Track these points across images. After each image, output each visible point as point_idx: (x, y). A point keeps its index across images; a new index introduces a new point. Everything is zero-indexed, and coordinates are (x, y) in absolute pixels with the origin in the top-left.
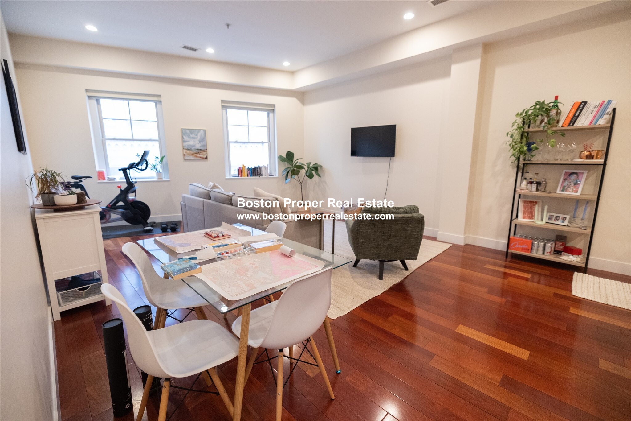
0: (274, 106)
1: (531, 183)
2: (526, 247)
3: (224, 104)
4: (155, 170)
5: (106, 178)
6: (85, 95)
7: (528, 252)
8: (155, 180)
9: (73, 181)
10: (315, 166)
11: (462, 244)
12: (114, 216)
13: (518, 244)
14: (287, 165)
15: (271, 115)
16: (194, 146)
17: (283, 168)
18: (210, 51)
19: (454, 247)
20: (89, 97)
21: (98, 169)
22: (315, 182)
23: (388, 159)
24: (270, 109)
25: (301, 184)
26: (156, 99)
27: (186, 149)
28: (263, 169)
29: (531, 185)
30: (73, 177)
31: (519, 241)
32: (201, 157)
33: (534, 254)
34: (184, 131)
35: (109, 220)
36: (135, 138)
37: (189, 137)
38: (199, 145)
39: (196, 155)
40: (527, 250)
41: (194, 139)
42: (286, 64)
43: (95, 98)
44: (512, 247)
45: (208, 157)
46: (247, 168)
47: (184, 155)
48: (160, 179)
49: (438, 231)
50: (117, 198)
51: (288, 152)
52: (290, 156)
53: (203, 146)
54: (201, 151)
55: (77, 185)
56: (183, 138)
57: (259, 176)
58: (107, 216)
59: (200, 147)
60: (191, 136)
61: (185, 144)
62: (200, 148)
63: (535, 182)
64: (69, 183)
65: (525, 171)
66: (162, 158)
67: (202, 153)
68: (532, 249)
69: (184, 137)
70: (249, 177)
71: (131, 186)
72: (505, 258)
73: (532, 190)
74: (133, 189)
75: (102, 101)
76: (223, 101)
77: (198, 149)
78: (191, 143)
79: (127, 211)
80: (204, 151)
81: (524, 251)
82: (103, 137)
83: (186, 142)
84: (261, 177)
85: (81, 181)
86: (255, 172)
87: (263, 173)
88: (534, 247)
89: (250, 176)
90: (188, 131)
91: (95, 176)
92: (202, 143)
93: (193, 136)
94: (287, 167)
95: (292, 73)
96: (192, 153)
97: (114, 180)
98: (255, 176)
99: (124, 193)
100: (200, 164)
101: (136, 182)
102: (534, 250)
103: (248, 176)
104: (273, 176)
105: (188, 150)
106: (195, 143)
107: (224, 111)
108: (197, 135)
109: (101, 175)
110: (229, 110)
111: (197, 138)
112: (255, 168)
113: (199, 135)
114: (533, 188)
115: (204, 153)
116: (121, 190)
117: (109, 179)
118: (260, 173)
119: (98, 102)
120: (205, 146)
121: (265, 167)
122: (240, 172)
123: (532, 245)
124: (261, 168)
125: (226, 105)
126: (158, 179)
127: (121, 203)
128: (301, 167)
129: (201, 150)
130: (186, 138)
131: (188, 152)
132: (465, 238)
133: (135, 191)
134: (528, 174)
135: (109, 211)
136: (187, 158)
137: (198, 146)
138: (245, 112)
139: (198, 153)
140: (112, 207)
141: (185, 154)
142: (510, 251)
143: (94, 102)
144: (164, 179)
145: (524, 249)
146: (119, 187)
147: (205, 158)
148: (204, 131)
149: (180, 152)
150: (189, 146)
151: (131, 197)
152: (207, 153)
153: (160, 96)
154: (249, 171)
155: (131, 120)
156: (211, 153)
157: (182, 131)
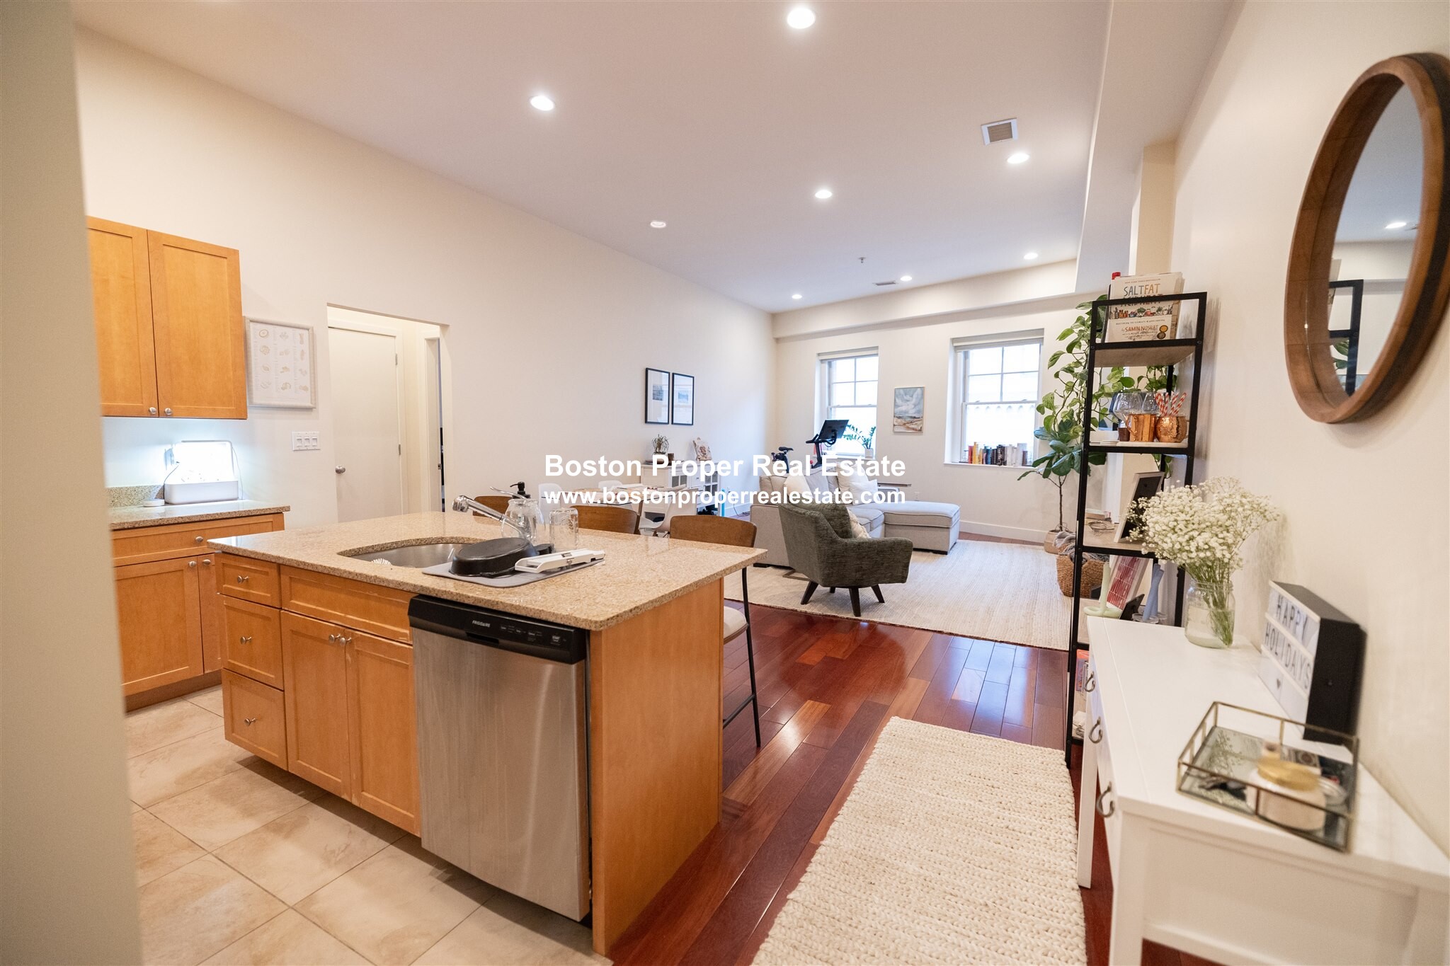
0: (1042, 329)
3: (956, 344)
6: (816, 360)
16: (906, 412)
18: (907, 278)
20: (823, 361)
24: (1036, 338)
26: (878, 351)
27: (897, 418)
28: (1009, 452)
30: (781, 449)
32: (913, 429)
34: (897, 391)
37: (903, 399)
38: (914, 411)
39: (908, 425)
41: (909, 402)
43: (827, 362)
45: (924, 430)
46: (982, 447)
47: (894, 425)
48: (869, 457)
53: (919, 411)
54: (916, 420)
56: (895, 400)
57: (1000, 465)
59: (915, 413)
60: (906, 397)
61: (898, 409)
62: (914, 415)
66: (873, 430)
67: (917, 422)
69: (897, 400)
70: (985, 465)
75: (834, 363)
76: (954, 340)
77: (911, 417)
78: (903, 408)
80: (919, 419)
83: (899, 406)
84: (1003, 466)
85: (785, 453)
86: (996, 457)
87: (1008, 459)
89: (986, 463)
90: (902, 391)
92: (917, 408)
93: (908, 397)
96: (904, 422)
98: (994, 464)
100: (913, 439)
103: (983, 463)
105: (899, 418)
106: (909, 408)
107: (961, 355)
108: (912, 396)
110: (969, 351)
111: (912, 400)
112: (995, 449)
113: (915, 395)
115: (919, 423)
118: (1002, 459)
119: (830, 366)
120: (921, 411)
121: (1014, 448)
124: (1007, 449)
125: (961, 346)
129: (915, 418)
130: (899, 401)
131: (899, 420)
136: (897, 429)
137: (912, 413)
138: (997, 349)
139: (912, 422)
141: (896, 424)
143: (827, 366)
147: (919, 431)
148: (922, 388)
149: (890, 419)
150: (901, 412)
152: (922, 423)
153: (877, 348)
154: (985, 454)
155: (855, 382)
156: (928, 424)
157: (895, 392)
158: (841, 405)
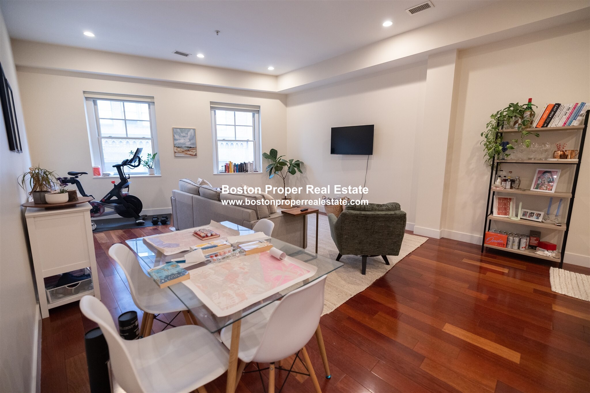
0: (259, 107)
1: (505, 180)
2: (502, 242)
3: (212, 106)
4: (147, 166)
5: (101, 174)
6: (83, 96)
7: (504, 247)
8: (148, 175)
9: (69, 177)
10: (297, 163)
11: (438, 237)
12: (107, 210)
13: (493, 238)
14: (271, 162)
15: (256, 115)
16: (185, 144)
17: (267, 165)
18: (200, 56)
19: (431, 241)
20: (87, 98)
21: (93, 165)
22: (297, 177)
23: (365, 157)
24: (256, 110)
25: (284, 180)
26: (149, 100)
27: (177, 147)
28: (249, 166)
29: (505, 182)
30: (69, 173)
31: (495, 236)
32: (190, 155)
33: (509, 249)
34: (175, 130)
35: (102, 214)
36: (129, 136)
37: (180, 136)
38: (189, 143)
39: (185, 152)
40: (502, 245)
41: (184, 138)
42: (271, 68)
43: (92, 100)
44: (487, 241)
45: (198, 154)
46: (233, 164)
47: (175, 152)
48: (152, 174)
49: (415, 225)
50: (111, 193)
51: (272, 149)
52: (273, 153)
53: (193, 144)
54: (191, 149)
55: (74, 181)
56: (174, 136)
57: (245, 172)
58: (102, 210)
59: (190, 145)
60: (182, 135)
61: (176, 142)
63: (509, 180)
64: (66, 178)
65: (499, 169)
66: (154, 155)
67: (192, 151)
68: (507, 244)
69: (175, 136)
70: (235, 173)
71: (124, 181)
72: (481, 253)
73: (506, 188)
74: (126, 185)
75: (99, 102)
76: (211, 103)
77: (188, 147)
78: (182, 141)
79: (121, 205)
80: (194, 149)
81: (499, 246)
82: (99, 136)
83: (177, 140)
84: (246, 173)
85: (77, 177)
86: (241, 168)
87: (249, 169)
88: (510, 242)
89: (237, 172)
90: (178, 130)
91: (90, 172)
92: (192, 142)
93: (184, 134)
94: (271, 164)
95: (276, 77)
96: (182, 150)
97: (109, 176)
98: (241, 172)
99: (118, 188)
100: (189, 162)
101: (129, 178)
102: (509, 245)
104: (258, 172)
105: (179, 147)
106: (186, 142)
107: (213, 112)
108: (187, 134)
109: (96, 171)
110: (217, 111)
111: (187, 137)
112: (241, 165)
113: (189, 134)
114: (507, 186)
115: (194, 150)
116: (115, 185)
117: (104, 174)
118: (246, 170)
119: (95, 104)
120: (195, 144)
121: (251, 164)
122: (227, 168)
123: (508, 240)
124: (247, 164)
125: (214, 106)
126: (150, 174)
127: (114, 198)
128: (284, 164)
129: (190, 147)
130: (177, 137)
131: (179, 149)
132: (441, 232)
133: (128, 187)
134: (502, 172)
135: (103, 205)
136: (177, 155)
137: (188, 144)
138: (232, 113)
139: (188, 150)
140: (107, 201)
141: (176, 151)
142: (485, 245)
143: (92, 103)
144: (156, 175)
145: (499, 244)
146: (113, 182)
147: (195, 155)
148: (194, 129)
149: (171, 149)
150: (180, 143)
151: (124, 191)
152: (196, 151)
153: (153, 98)
154: (235, 168)
155: (125, 120)
156: (200, 151)
157: (173, 130)
158: (113, 136)
